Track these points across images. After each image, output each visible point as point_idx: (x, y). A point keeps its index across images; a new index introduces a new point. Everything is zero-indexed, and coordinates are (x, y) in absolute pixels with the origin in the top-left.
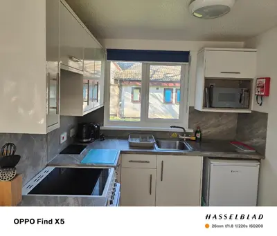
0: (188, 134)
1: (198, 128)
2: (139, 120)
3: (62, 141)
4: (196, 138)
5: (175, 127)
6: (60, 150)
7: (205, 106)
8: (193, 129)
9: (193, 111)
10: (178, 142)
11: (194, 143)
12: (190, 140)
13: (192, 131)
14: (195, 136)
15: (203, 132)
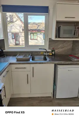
0: (48, 52)
1: (53, 49)
2: (24, 46)
4: (52, 54)
5: (41, 49)
7: (56, 37)
9: (51, 41)
10: (43, 56)
11: (51, 57)
12: (49, 55)
13: (50, 50)
14: (52, 53)
15: (56, 51)
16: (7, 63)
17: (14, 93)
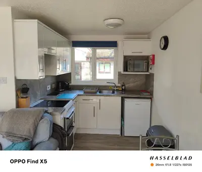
0: (117, 87)
1: (123, 83)
3: (48, 89)
4: (123, 89)
5: (109, 83)
6: (47, 93)
7: (124, 71)
8: (120, 84)
9: (120, 74)
10: (112, 91)
11: (121, 91)
12: (118, 90)
13: (120, 85)
15: (126, 86)
16: (75, 94)
17: (80, 127)
